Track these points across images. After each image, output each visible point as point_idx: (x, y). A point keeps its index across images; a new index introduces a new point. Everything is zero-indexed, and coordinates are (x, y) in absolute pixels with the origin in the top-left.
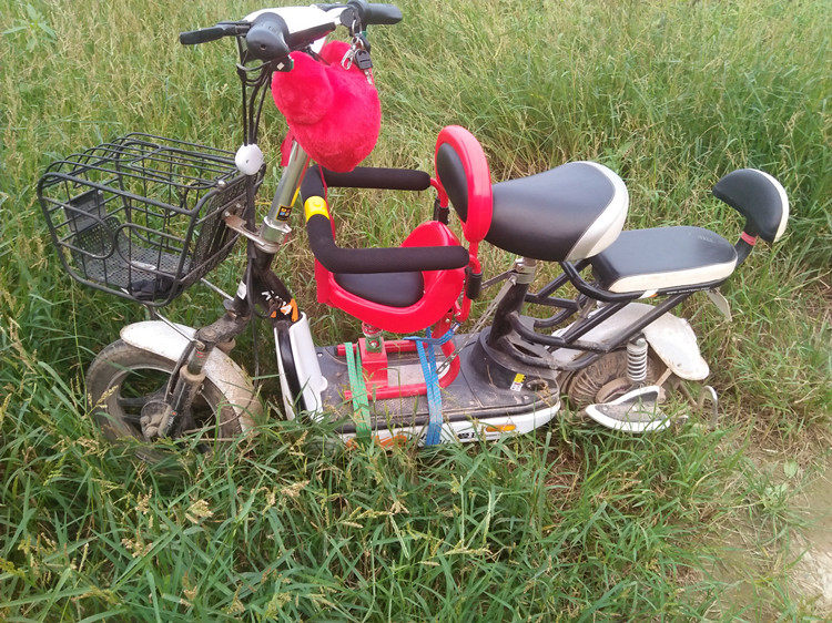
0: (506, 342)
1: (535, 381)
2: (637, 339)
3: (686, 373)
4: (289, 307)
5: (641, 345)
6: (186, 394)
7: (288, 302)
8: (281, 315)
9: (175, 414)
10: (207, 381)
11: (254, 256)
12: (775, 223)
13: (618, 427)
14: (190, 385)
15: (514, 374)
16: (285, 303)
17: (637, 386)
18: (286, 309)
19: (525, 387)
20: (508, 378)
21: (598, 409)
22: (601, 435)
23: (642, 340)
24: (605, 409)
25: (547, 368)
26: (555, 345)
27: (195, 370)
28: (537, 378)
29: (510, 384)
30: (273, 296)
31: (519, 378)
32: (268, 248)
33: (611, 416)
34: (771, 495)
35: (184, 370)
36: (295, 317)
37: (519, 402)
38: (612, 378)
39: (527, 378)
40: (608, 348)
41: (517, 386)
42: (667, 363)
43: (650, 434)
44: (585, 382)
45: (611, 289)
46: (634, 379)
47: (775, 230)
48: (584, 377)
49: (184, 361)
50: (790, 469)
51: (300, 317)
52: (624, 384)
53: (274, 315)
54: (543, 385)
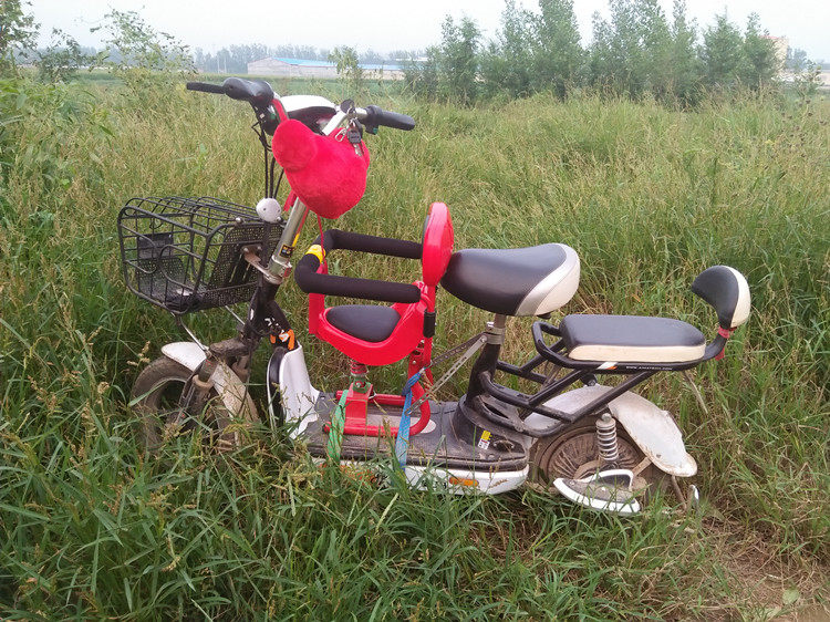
0: (479, 402)
1: (501, 441)
2: (602, 413)
4: (287, 335)
5: (607, 421)
6: (194, 398)
7: (286, 331)
8: (279, 341)
9: (184, 415)
10: (213, 391)
13: (580, 501)
14: (198, 389)
15: (480, 431)
16: (283, 331)
17: (609, 466)
18: (284, 337)
19: (491, 446)
20: (475, 434)
21: (564, 482)
22: (563, 506)
23: (607, 415)
24: (573, 484)
27: (205, 378)
28: (503, 438)
29: (477, 440)
30: (274, 323)
31: (486, 435)
32: (272, 280)
33: (575, 490)
35: (197, 378)
36: (291, 345)
37: (482, 457)
38: (589, 459)
39: (493, 437)
40: (574, 418)
41: (484, 445)
42: (644, 450)
44: (563, 461)
45: (571, 355)
46: (606, 458)
48: (561, 455)
49: (198, 371)
50: (789, 597)
51: (296, 347)
53: (273, 340)
54: (509, 446)
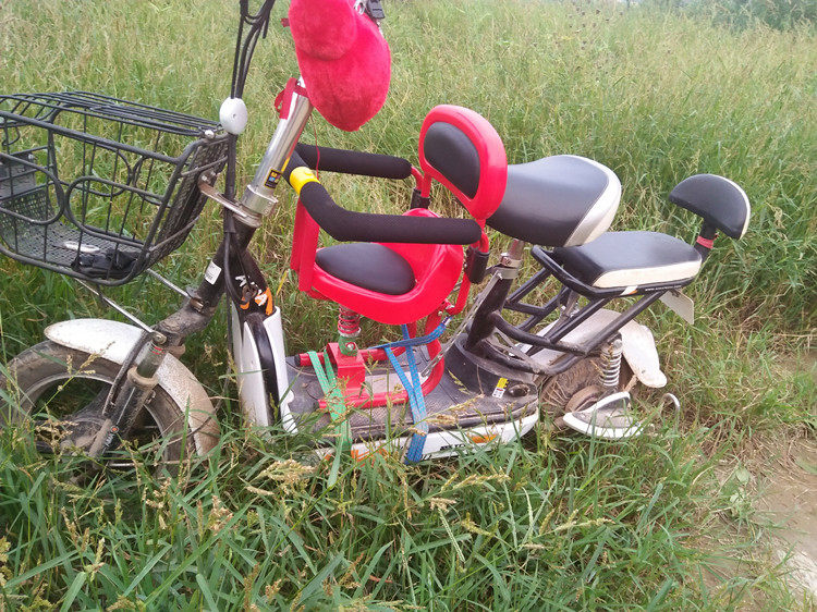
0: (487, 345)
1: (518, 386)
2: (613, 341)
3: (649, 379)
4: (265, 296)
6: (134, 403)
7: (264, 290)
8: (254, 306)
9: (115, 430)
10: (158, 388)
11: (233, 230)
12: (741, 220)
14: (140, 389)
15: (496, 378)
16: (260, 291)
17: (611, 391)
18: (261, 299)
19: (507, 393)
20: (490, 383)
21: (575, 416)
23: (618, 342)
24: (583, 417)
25: (530, 371)
26: (538, 346)
27: (146, 372)
28: (519, 383)
29: (492, 390)
30: (249, 281)
31: (502, 383)
32: (250, 221)
33: (587, 422)
34: (736, 501)
35: (133, 372)
36: (269, 310)
37: (502, 409)
38: (581, 387)
39: (511, 383)
40: (587, 350)
41: (498, 394)
42: (633, 369)
43: (630, 439)
44: (557, 392)
45: (597, 283)
46: (607, 384)
47: (741, 227)
48: (556, 387)
49: (132, 362)
50: (743, 476)
51: (274, 311)
52: (595, 392)
53: (247, 305)
54: (526, 389)
